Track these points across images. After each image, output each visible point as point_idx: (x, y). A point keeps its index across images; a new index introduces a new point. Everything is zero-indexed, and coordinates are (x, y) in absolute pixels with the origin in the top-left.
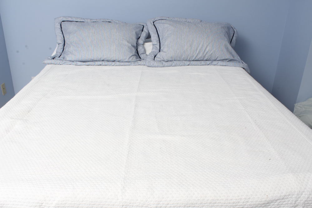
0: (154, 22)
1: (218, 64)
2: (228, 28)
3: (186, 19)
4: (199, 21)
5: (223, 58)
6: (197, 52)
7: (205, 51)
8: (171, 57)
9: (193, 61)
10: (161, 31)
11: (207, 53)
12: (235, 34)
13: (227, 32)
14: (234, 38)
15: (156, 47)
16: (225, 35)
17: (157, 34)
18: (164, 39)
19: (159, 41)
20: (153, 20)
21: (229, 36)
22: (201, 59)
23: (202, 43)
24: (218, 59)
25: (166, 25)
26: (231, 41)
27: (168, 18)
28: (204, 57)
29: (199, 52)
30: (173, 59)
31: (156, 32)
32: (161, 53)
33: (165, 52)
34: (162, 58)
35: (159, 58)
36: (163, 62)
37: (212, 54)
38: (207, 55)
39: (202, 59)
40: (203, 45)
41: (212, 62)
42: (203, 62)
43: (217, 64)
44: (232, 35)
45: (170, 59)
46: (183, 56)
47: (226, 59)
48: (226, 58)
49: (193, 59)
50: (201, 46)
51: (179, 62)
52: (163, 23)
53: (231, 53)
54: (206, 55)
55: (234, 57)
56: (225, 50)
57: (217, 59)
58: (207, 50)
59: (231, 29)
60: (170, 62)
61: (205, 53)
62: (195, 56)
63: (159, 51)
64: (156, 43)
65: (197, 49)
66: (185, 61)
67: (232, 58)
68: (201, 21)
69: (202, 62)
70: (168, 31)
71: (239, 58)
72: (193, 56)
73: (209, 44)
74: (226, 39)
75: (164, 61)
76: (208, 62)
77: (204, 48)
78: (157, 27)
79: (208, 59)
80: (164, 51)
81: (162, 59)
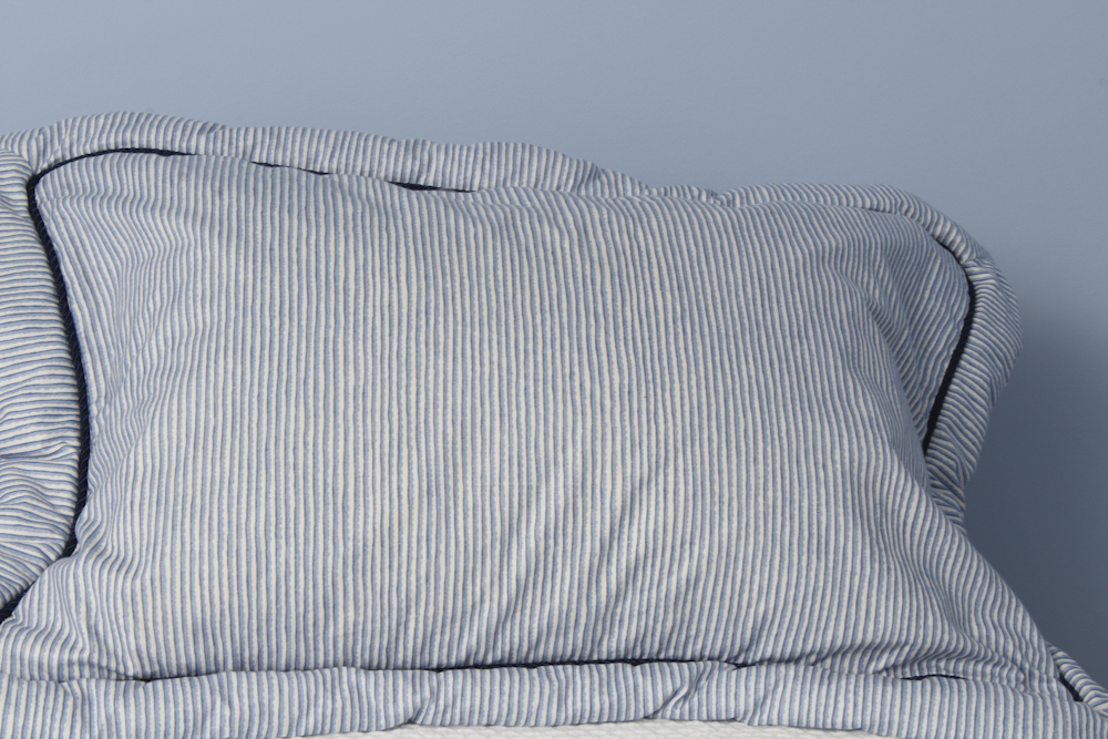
0: (31, 185)
1: (772, 710)
2: (896, 258)
3: (413, 147)
4: (562, 175)
5: (835, 635)
6: (517, 565)
7: (605, 552)
8: (201, 630)
9: (458, 667)
10: (103, 297)
11: (632, 575)
12: (978, 320)
13: (877, 316)
14: (974, 373)
15: (40, 494)
16: (851, 361)
17: (55, 329)
18: (125, 401)
19: (73, 416)
20: (30, 154)
21: (902, 356)
22: (566, 647)
23: (573, 456)
24: (766, 648)
25: (166, 230)
26: (928, 404)
27: (209, 129)
28: (605, 619)
29: (541, 568)
30: (225, 652)
31: (52, 309)
32: (79, 568)
33: (122, 565)
34: (84, 641)
35: (45, 635)
36: (99, 691)
37: (693, 583)
38: (632, 604)
39: (572, 643)
40: (582, 485)
41: (695, 684)
42: (584, 685)
43: (759, 705)
44: (951, 333)
45: (183, 652)
46: (346, 617)
47: (873, 650)
48: (867, 633)
49: (469, 642)
50: (557, 490)
51: (291, 684)
52: (139, 202)
53: (923, 576)
54: (619, 596)
55: (957, 621)
56: (850, 542)
57: (755, 640)
58: (635, 539)
59: (938, 263)
60: (182, 690)
61: (612, 578)
62: (489, 612)
63: (59, 539)
64: (35, 438)
65: (512, 530)
66: (368, 668)
67: (934, 631)
68: (596, 174)
69: (582, 677)
70: (175, 298)
71: (1022, 621)
72: (467, 616)
73: (658, 466)
74: (865, 407)
75: (104, 673)
76: (650, 685)
77: (597, 522)
78: (59, 244)
79: (653, 645)
80: (112, 543)
81: (84, 648)
